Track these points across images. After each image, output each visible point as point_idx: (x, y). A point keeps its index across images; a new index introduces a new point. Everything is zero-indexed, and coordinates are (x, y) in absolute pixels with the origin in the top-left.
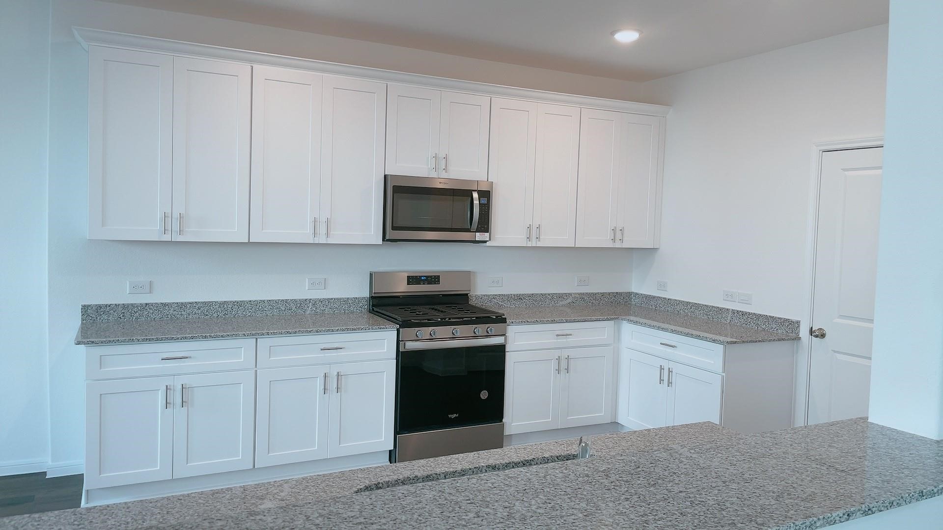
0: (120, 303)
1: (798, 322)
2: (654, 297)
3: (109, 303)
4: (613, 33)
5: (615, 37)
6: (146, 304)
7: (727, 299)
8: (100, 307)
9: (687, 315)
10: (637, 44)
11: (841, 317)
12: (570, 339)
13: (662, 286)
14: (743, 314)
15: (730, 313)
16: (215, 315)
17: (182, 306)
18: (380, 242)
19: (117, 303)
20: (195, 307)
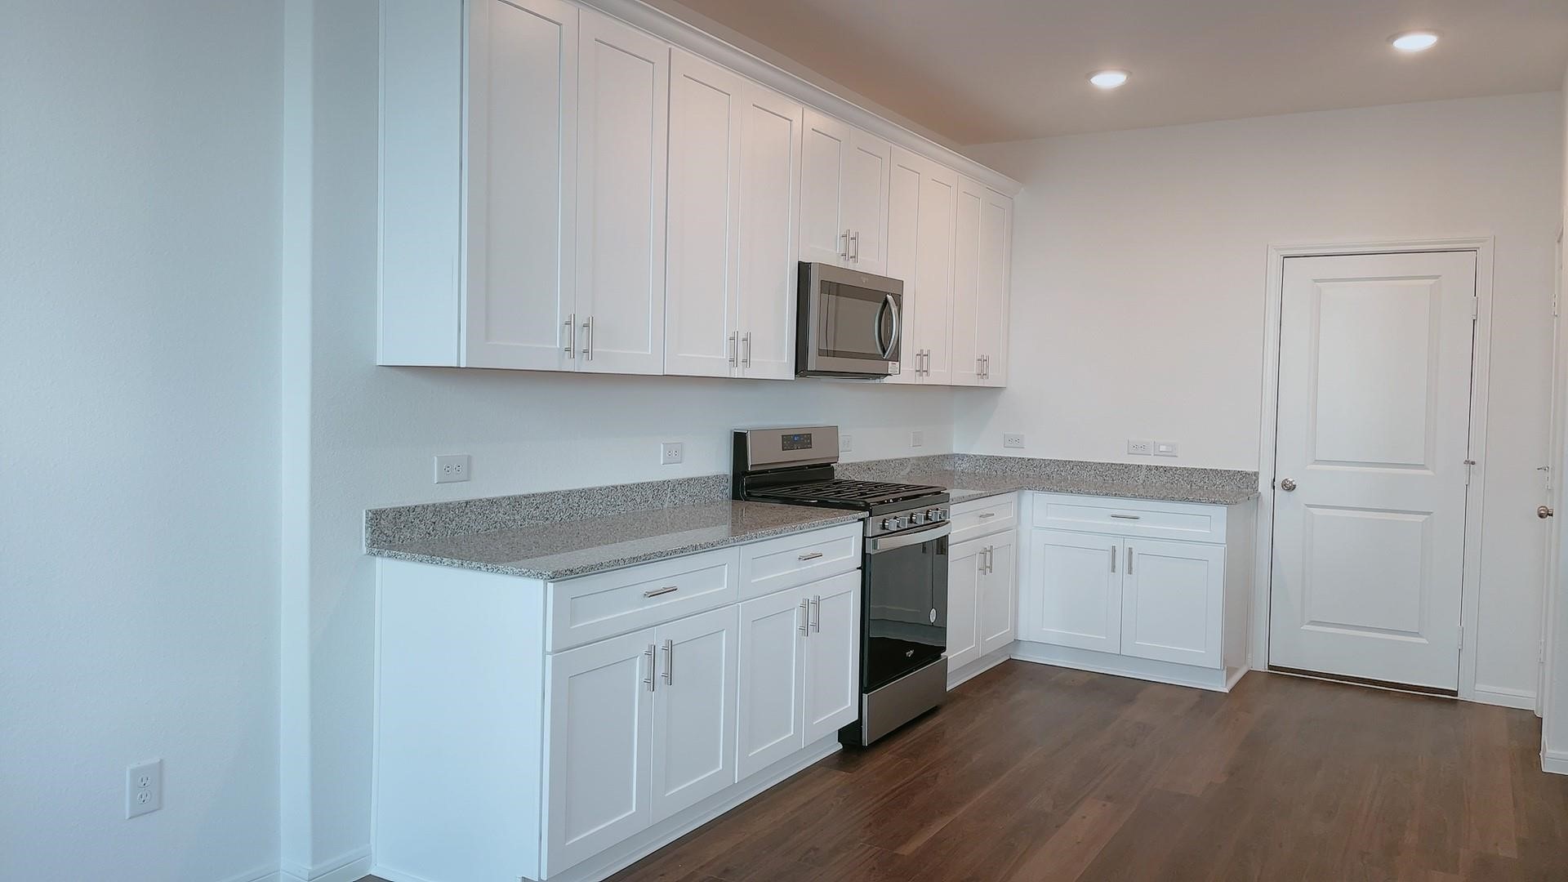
0: (428, 503)
1: (1256, 474)
2: (1001, 458)
3: (412, 503)
4: (1090, 75)
5: (1092, 80)
6: (467, 503)
7: (1136, 452)
8: (399, 512)
9: (1066, 480)
10: (1120, 91)
11: (1317, 462)
12: (991, 521)
13: (1017, 441)
14: (1166, 469)
15: (1144, 471)
16: (557, 518)
17: (516, 502)
18: (791, 375)
19: (425, 503)
20: (533, 503)
